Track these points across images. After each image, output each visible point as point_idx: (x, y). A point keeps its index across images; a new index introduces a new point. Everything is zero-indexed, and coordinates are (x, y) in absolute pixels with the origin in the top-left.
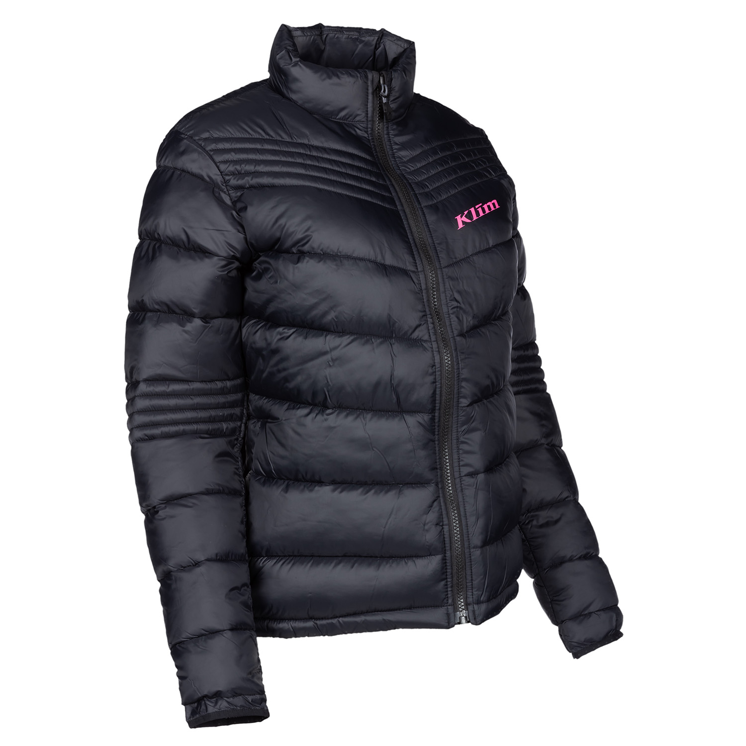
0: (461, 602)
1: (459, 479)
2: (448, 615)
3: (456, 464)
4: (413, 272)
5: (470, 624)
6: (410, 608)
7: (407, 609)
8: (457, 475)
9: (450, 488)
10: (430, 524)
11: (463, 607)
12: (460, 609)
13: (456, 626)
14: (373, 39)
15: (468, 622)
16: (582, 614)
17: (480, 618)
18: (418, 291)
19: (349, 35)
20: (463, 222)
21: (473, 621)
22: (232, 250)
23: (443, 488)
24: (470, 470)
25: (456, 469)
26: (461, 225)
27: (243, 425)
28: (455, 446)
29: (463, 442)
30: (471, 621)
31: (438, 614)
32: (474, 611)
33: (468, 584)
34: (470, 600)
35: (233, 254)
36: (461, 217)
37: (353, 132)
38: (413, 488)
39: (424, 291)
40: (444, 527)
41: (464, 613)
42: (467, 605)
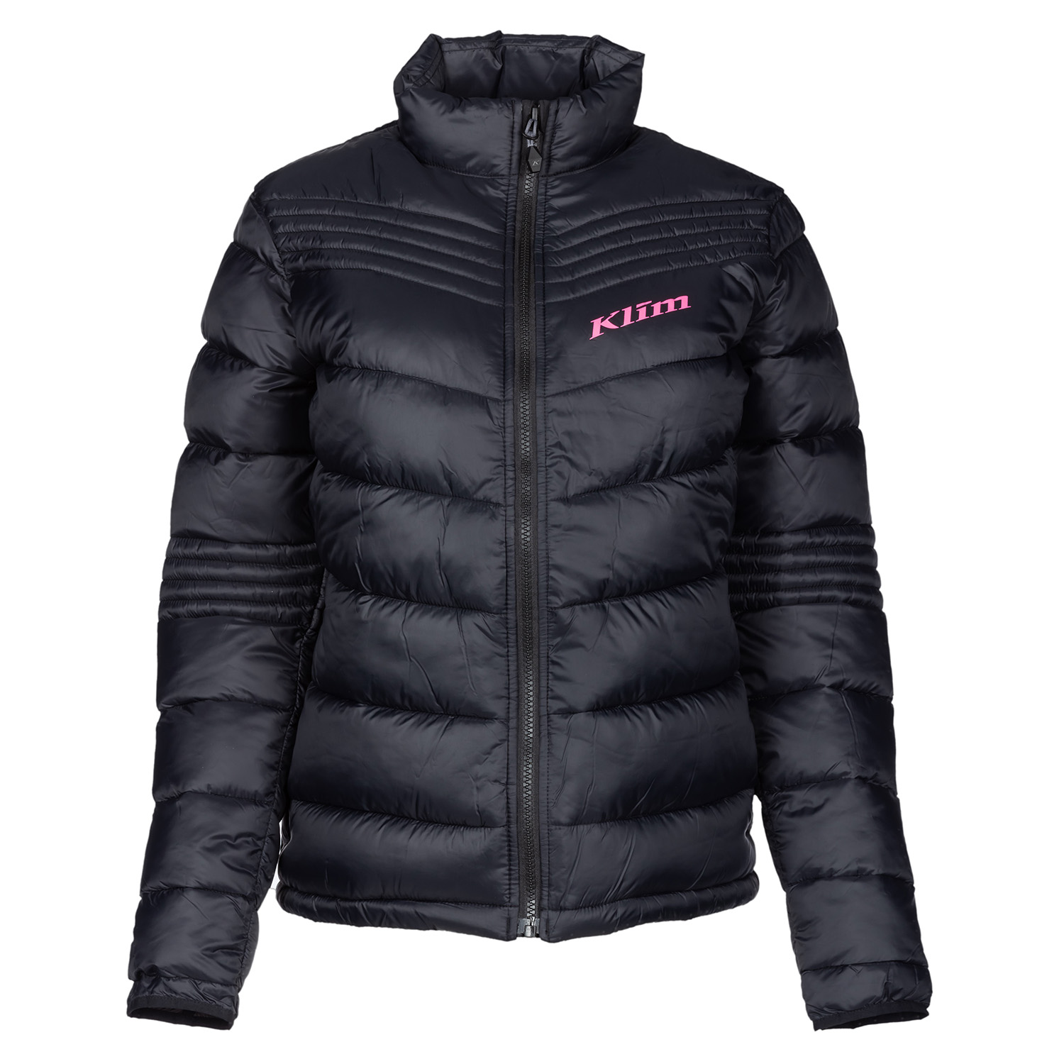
0: (532, 905)
1: (546, 717)
2: (509, 920)
3: (544, 695)
4: (496, 401)
5: (539, 939)
6: (456, 902)
7: (452, 903)
8: (544, 711)
9: (531, 730)
10: (484, 779)
11: (533, 912)
12: (528, 915)
13: (518, 938)
14: (576, 53)
15: (537, 936)
16: (832, 965)
17: (556, 932)
18: (495, 430)
19: (538, 46)
20: (602, 328)
21: (544, 935)
22: (278, 359)
23: (519, 728)
24: (562, 705)
25: (543, 702)
26: (596, 332)
27: (316, 611)
28: (543, 667)
29: (554, 663)
30: (540, 935)
31: (494, 917)
32: (548, 921)
33: (543, 878)
34: (545, 902)
35: (278, 364)
36: (602, 321)
37: (482, 192)
38: (467, 723)
39: (509, 430)
40: (509, 786)
41: (534, 921)
42: (540, 909)
